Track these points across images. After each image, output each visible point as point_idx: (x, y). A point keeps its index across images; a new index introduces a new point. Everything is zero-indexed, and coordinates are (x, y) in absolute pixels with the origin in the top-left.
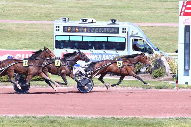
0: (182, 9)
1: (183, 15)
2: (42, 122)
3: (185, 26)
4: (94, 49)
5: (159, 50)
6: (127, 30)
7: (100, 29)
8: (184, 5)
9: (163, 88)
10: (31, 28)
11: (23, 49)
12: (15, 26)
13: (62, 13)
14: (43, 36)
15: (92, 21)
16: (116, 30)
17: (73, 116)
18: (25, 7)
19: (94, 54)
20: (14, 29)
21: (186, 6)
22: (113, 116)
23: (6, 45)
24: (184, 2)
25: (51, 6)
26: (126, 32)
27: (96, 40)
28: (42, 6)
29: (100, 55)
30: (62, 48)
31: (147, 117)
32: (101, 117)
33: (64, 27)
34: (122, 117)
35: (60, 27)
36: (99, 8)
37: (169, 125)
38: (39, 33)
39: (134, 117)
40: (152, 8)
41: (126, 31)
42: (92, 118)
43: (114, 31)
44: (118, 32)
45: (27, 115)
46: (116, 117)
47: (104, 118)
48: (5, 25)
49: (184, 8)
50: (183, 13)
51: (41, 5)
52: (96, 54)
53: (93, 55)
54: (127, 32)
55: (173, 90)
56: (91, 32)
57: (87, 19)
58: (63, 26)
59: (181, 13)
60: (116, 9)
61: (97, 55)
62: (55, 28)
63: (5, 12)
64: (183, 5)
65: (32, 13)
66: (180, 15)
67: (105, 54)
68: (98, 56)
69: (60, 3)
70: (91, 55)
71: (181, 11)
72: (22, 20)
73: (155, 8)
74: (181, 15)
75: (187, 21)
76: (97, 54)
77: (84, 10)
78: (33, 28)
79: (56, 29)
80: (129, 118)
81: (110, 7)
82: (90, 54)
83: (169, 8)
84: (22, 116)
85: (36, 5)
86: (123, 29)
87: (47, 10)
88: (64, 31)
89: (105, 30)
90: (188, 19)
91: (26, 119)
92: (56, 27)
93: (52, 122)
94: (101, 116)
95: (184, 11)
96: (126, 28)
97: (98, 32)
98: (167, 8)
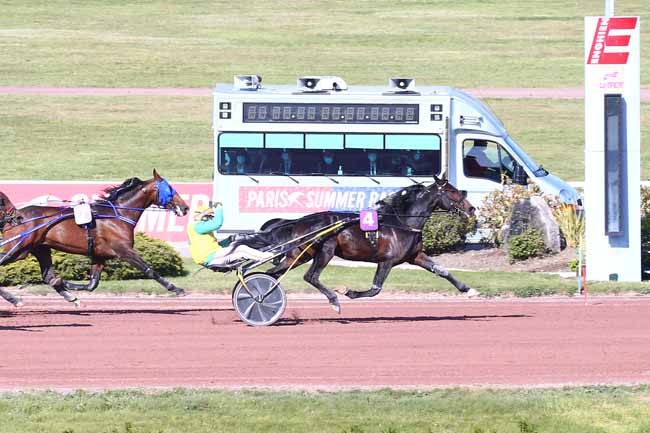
0: (594, 43)
1: (597, 61)
2: (162, 408)
3: (606, 96)
4: (340, 172)
5: (547, 173)
6: (445, 113)
7: (361, 111)
8: (601, 28)
9: (540, 295)
10: (116, 111)
11: (91, 178)
12: (67, 105)
13: (211, 61)
14: (154, 137)
15: (335, 85)
16: (412, 114)
17: (260, 388)
18: (94, 45)
19: (341, 189)
20: (63, 113)
21: (607, 31)
22: (385, 387)
23: (40, 166)
24: (600, 20)
25: (176, 40)
26: (441, 119)
27: (347, 147)
28: (150, 39)
29: (360, 193)
30: (241, 171)
31: (494, 387)
32: (349, 390)
33: (246, 106)
34: (414, 387)
35: (232, 106)
36: (328, 45)
37: (563, 410)
38: (143, 126)
39: (451, 386)
40: (497, 41)
41: (441, 116)
42: (322, 392)
43: (404, 117)
44: (416, 119)
45: (113, 388)
46: (394, 388)
47: (357, 391)
48: (33, 103)
49: (601, 39)
50: (597, 54)
51: (146, 38)
52: (347, 189)
53: (340, 193)
54: (444, 118)
55: (572, 300)
56: (330, 121)
57: (318, 80)
58: (244, 104)
59: (591, 54)
60: (384, 46)
61: (352, 193)
62: (217, 110)
63: (32, 62)
64: (597, 30)
65: (117, 64)
66: (589, 62)
67: (376, 188)
68: (356, 196)
69: (204, 31)
70: (334, 193)
71: (593, 50)
72: (87, 86)
73: (505, 42)
74: (593, 61)
75: (610, 80)
76: (351, 189)
77: (283, 50)
78: (124, 111)
79: (221, 114)
80: (437, 390)
81: (363, 39)
82: (328, 189)
83: (549, 42)
84: (99, 390)
85: (131, 38)
86: (433, 108)
87: (167, 54)
88: (245, 119)
89: (375, 111)
90: (615, 75)
91: (111, 400)
92: (221, 108)
93: (195, 408)
94: (347, 388)
95: (602, 49)
96: (441, 106)
97: (354, 121)
98: (543, 42)
